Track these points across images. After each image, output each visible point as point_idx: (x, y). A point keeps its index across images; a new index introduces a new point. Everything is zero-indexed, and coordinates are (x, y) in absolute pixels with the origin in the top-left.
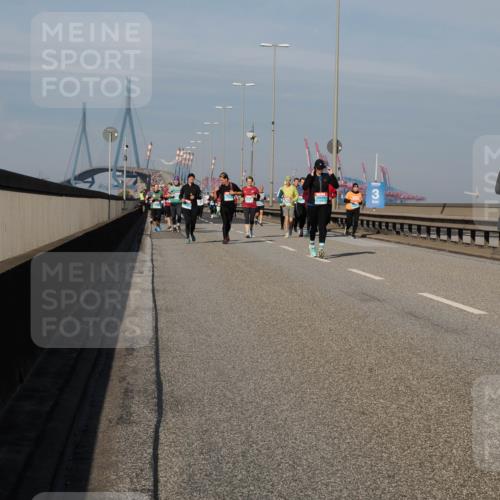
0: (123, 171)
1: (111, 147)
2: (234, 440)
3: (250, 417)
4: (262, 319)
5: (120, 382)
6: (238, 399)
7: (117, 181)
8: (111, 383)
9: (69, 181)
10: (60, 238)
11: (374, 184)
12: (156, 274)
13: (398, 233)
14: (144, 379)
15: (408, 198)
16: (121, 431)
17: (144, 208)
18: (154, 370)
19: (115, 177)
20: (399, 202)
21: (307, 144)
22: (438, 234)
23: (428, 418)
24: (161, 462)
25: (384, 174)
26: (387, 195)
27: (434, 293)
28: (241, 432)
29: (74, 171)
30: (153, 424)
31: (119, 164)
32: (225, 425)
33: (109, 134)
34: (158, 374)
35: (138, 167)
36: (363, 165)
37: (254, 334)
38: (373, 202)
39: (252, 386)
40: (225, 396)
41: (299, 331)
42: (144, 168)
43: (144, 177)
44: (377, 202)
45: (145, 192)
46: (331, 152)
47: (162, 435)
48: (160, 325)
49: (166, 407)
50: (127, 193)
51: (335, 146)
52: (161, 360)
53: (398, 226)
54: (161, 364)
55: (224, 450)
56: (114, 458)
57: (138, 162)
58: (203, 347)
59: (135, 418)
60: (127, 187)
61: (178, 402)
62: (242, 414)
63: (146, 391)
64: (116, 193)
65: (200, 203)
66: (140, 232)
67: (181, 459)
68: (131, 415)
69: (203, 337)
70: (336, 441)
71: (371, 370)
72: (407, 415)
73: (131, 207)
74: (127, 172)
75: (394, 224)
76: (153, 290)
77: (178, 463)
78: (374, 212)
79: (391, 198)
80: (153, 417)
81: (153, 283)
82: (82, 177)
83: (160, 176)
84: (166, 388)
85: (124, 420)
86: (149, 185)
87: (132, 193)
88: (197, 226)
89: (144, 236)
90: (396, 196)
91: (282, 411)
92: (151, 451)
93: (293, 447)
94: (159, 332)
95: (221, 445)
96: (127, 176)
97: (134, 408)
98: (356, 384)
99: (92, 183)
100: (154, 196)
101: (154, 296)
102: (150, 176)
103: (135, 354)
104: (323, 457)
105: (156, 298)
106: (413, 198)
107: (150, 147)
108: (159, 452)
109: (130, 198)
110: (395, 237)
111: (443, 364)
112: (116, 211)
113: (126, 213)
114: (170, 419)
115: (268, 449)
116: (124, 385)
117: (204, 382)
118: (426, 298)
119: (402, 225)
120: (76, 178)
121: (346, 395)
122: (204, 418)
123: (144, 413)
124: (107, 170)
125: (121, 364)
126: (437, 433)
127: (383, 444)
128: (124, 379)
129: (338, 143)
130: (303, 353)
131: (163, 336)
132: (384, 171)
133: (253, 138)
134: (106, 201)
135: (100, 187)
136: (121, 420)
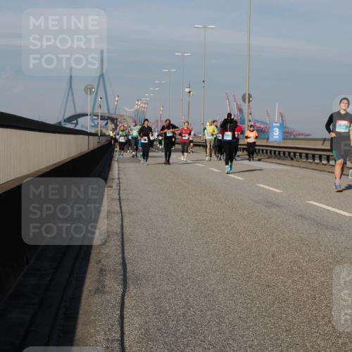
0: (98, 116)
1: (90, 99)
2: (177, 305)
3: (189, 288)
4: (196, 219)
5: (97, 264)
6: (180, 276)
7: (94, 122)
8: (90, 264)
9: (60, 123)
10: (54, 163)
11: (274, 124)
12: (121, 188)
13: (292, 159)
14: (113, 262)
15: (299, 135)
16: (97, 299)
17: (113, 141)
18: (121, 255)
19: (92, 120)
20: (292, 137)
21: (227, 96)
22: (321, 160)
23: (314, 289)
24: (126, 320)
25: (282, 117)
26: (284, 133)
27: (317, 201)
28: (182, 299)
29: (64, 116)
30: (120, 293)
31: (96, 111)
32: (171, 294)
33: (88, 89)
34: (123, 258)
35: (109, 112)
36: (267, 111)
37: (191, 231)
38: (275, 137)
39: (189, 267)
40: (170, 274)
41: (223, 228)
42: (112, 113)
43: (113, 120)
44: (277, 137)
45: (114, 130)
46: (245, 102)
47: (126, 301)
48: (125, 224)
49: (129, 282)
50: (101, 131)
51: (247, 98)
52: (126, 248)
53: (292, 154)
54: (126, 252)
55: (170, 312)
56: (93, 317)
57: (108, 109)
58: (155, 239)
59: (107, 289)
60: (101, 127)
61: (137, 278)
62: (183, 286)
63: (115, 270)
64: (93, 131)
65: (152, 138)
66: (111, 158)
67: (140, 318)
68: (105, 287)
69: (155, 232)
70: (249, 306)
71: (273, 256)
72: (299, 287)
73: (104, 141)
74: (101, 116)
75: (289, 153)
76: (120, 199)
77: (138, 321)
78: (275, 144)
79: (287, 134)
80: (120, 289)
81: (119, 194)
82: (69, 120)
83: (124, 119)
84: (129, 268)
85: (100, 290)
86: (116, 126)
87: (104, 131)
88: (150, 154)
89: (113, 162)
90: (291, 133)
91: (211, 284)
92: (119, 312)
93: (219, 310)
94: (124, 229)
95: (168, 308)
96: (101, 119)
97: (107, 282)
98: (263, 266)
99: (77, 124)
100: (121, 133)
101: (120, 203)
102: (117, 119)
103: (107, 244)
104: (240, 317)
105: (122, 205)
106: (303, 135)
107: (117, 99)
108: (125, 313)
109: (103, 135)
110: (289, 162)
111: (325, 251)
112: (93, 143)
113: (99, 145)
114: (132, 290)
115: (201, 311)
116: (100, 265)
117: (156, 264)
118: (312, 205)
119: (295, 153)
120: (65, 121)
121: (256, 273)
122: (156, 289)
123: (114, 286)
124: (87, 115)
125: (98, 251)
126: (320, 301)
127: (282, 307)
128: (100, 261)
129: (250, 96)
130: (226, 244)
131: (127, 231)
132: (282, 116)
133: (190, 92)
134: (86, 137)
135: (82, 126)
136: (98, 291)
